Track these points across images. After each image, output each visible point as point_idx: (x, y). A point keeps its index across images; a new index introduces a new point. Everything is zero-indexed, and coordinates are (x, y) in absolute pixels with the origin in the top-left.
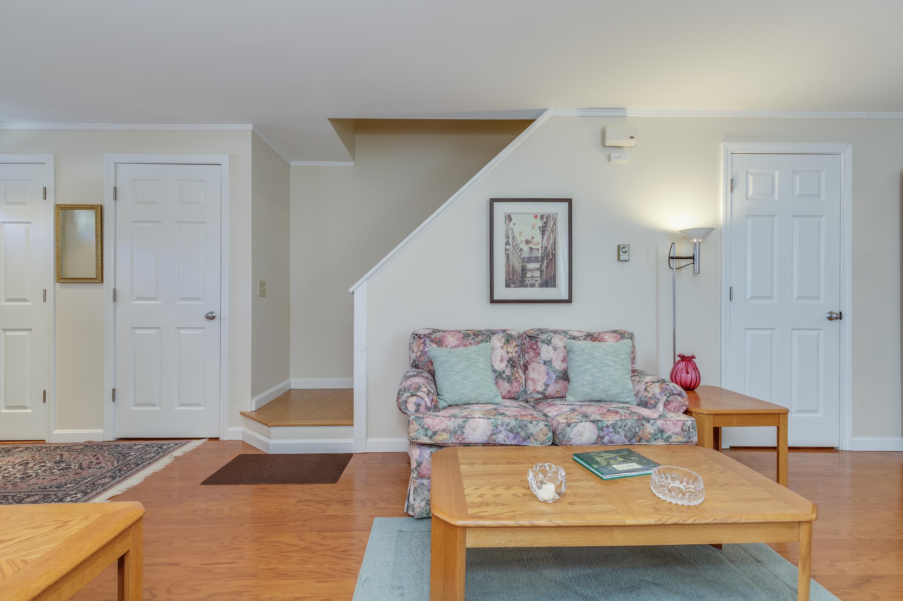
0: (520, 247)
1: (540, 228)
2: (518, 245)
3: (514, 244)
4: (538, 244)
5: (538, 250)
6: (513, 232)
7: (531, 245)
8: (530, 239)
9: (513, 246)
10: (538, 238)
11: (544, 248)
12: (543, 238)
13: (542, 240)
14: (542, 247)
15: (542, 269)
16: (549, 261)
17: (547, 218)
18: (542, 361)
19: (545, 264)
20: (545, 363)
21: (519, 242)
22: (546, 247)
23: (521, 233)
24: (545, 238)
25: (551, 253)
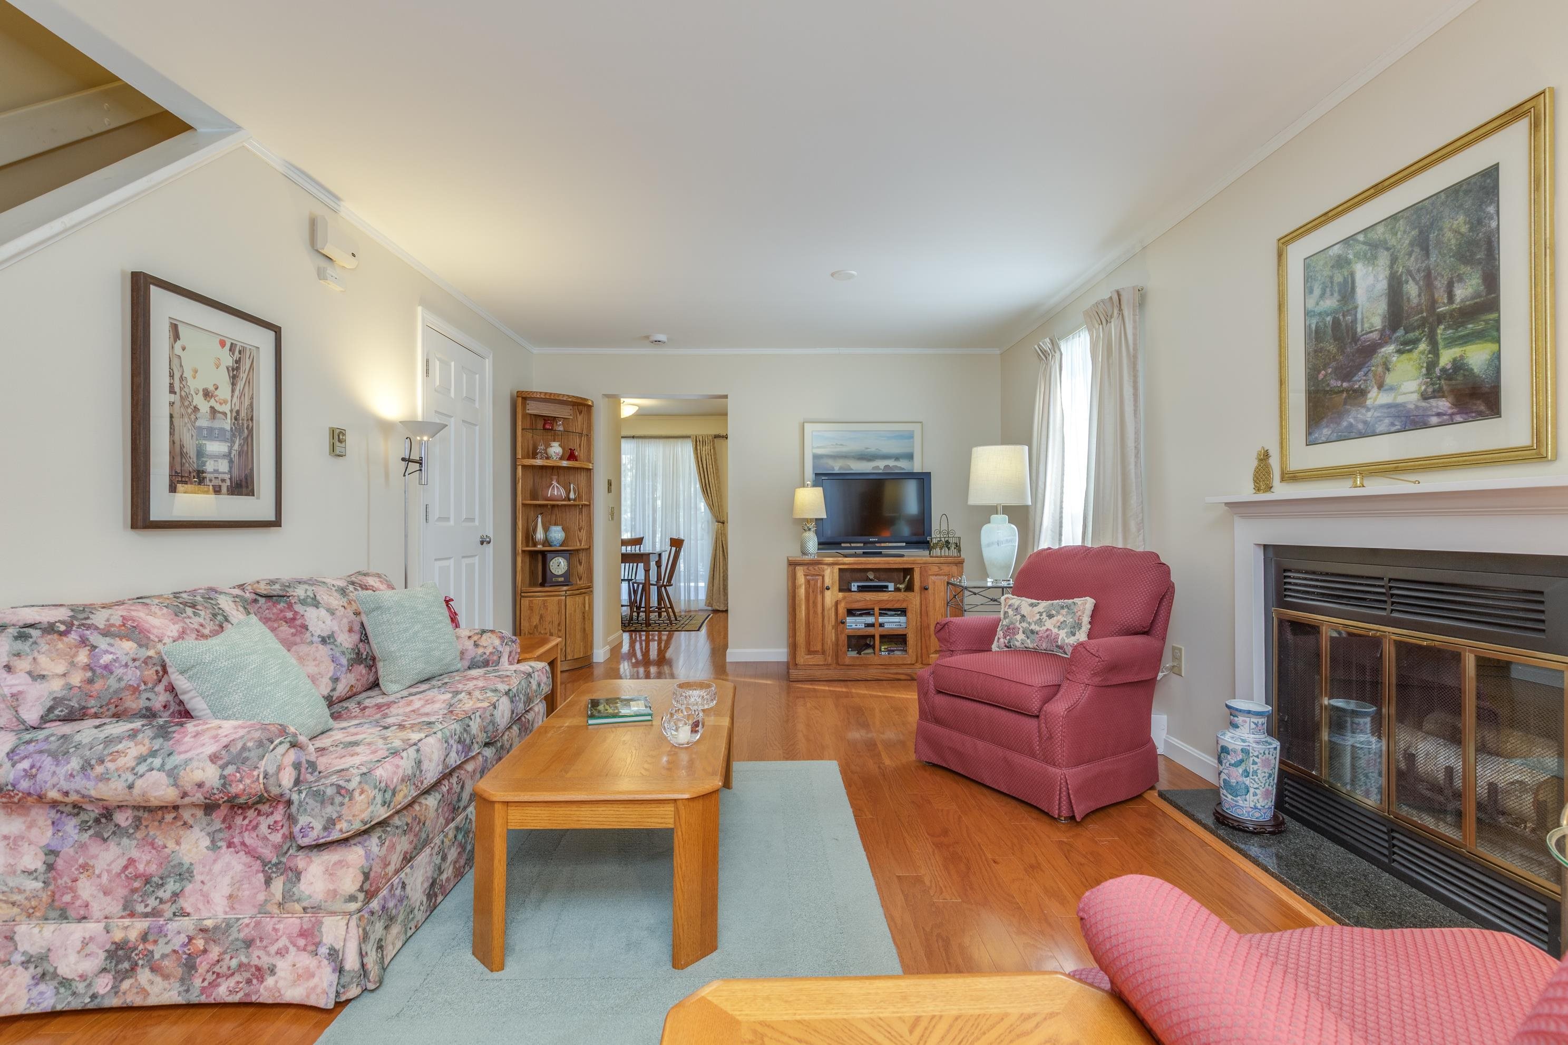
0: (194, 404)
1: (228, 368)
2: (190, 397)
3: (183, 394)
4: (225, 402)
5: (225, 414)
6: (181, 366)
7: (213, 403)
8: (211, 388)
9: (181, 396)
10: (224, 392)
11: (234, 414)
12: (233, 391)
13: (232, 396)
14: (231, 411)
15: (232, 456)
16: (242, 441)
17: (240, 352)
18: (316, 639)
19: (236, 447)
20: (324, 641)
21: (192, 392)
22: (238, 412)
23: (196, 371)
24: (237, 393)
25: (245, 426)
